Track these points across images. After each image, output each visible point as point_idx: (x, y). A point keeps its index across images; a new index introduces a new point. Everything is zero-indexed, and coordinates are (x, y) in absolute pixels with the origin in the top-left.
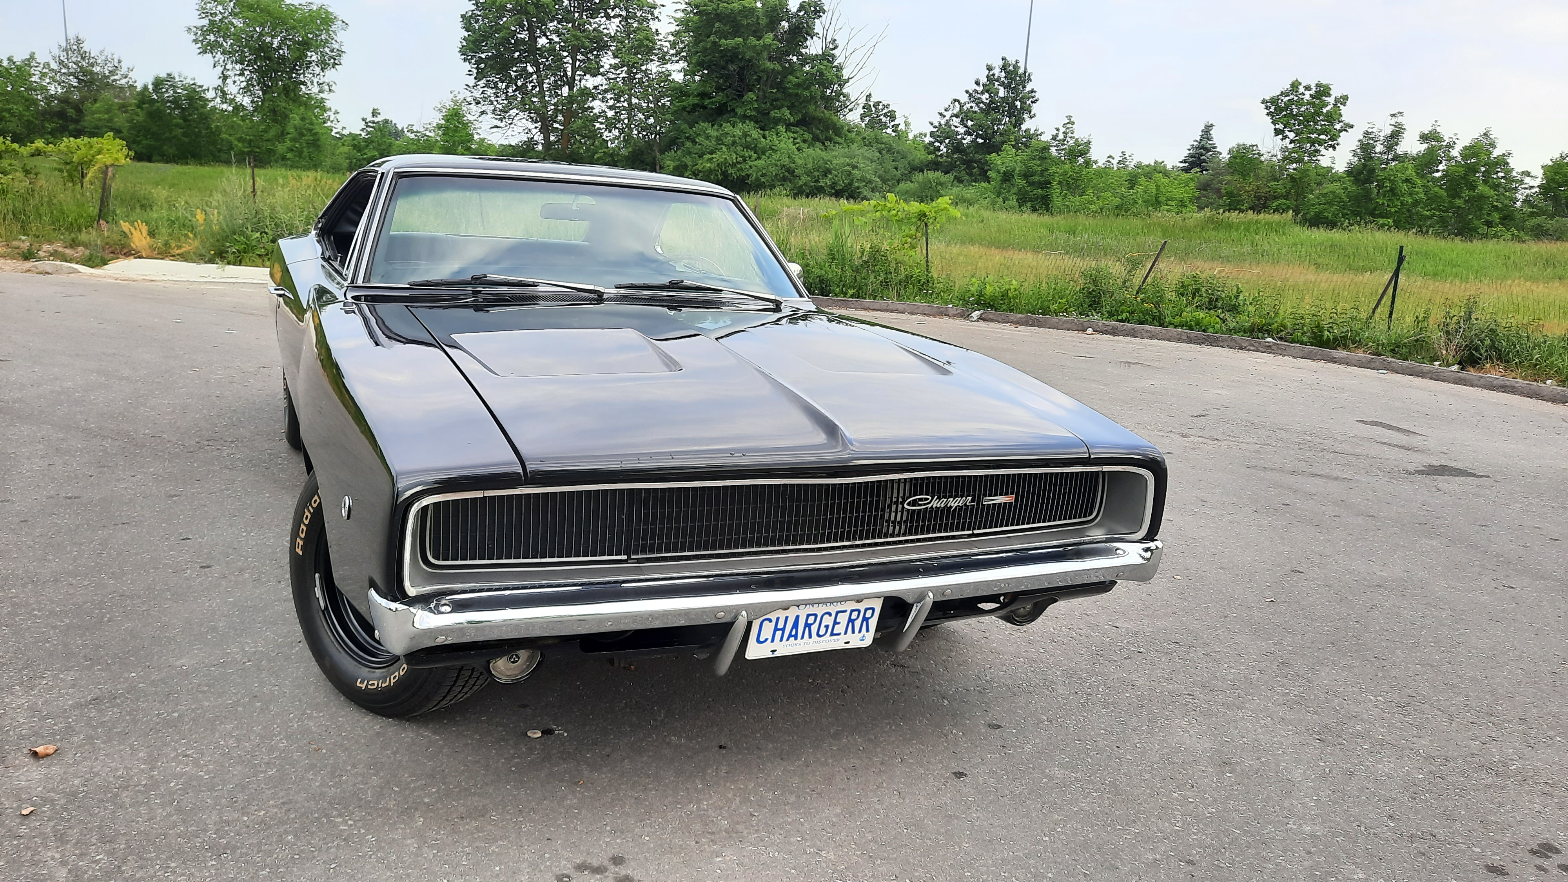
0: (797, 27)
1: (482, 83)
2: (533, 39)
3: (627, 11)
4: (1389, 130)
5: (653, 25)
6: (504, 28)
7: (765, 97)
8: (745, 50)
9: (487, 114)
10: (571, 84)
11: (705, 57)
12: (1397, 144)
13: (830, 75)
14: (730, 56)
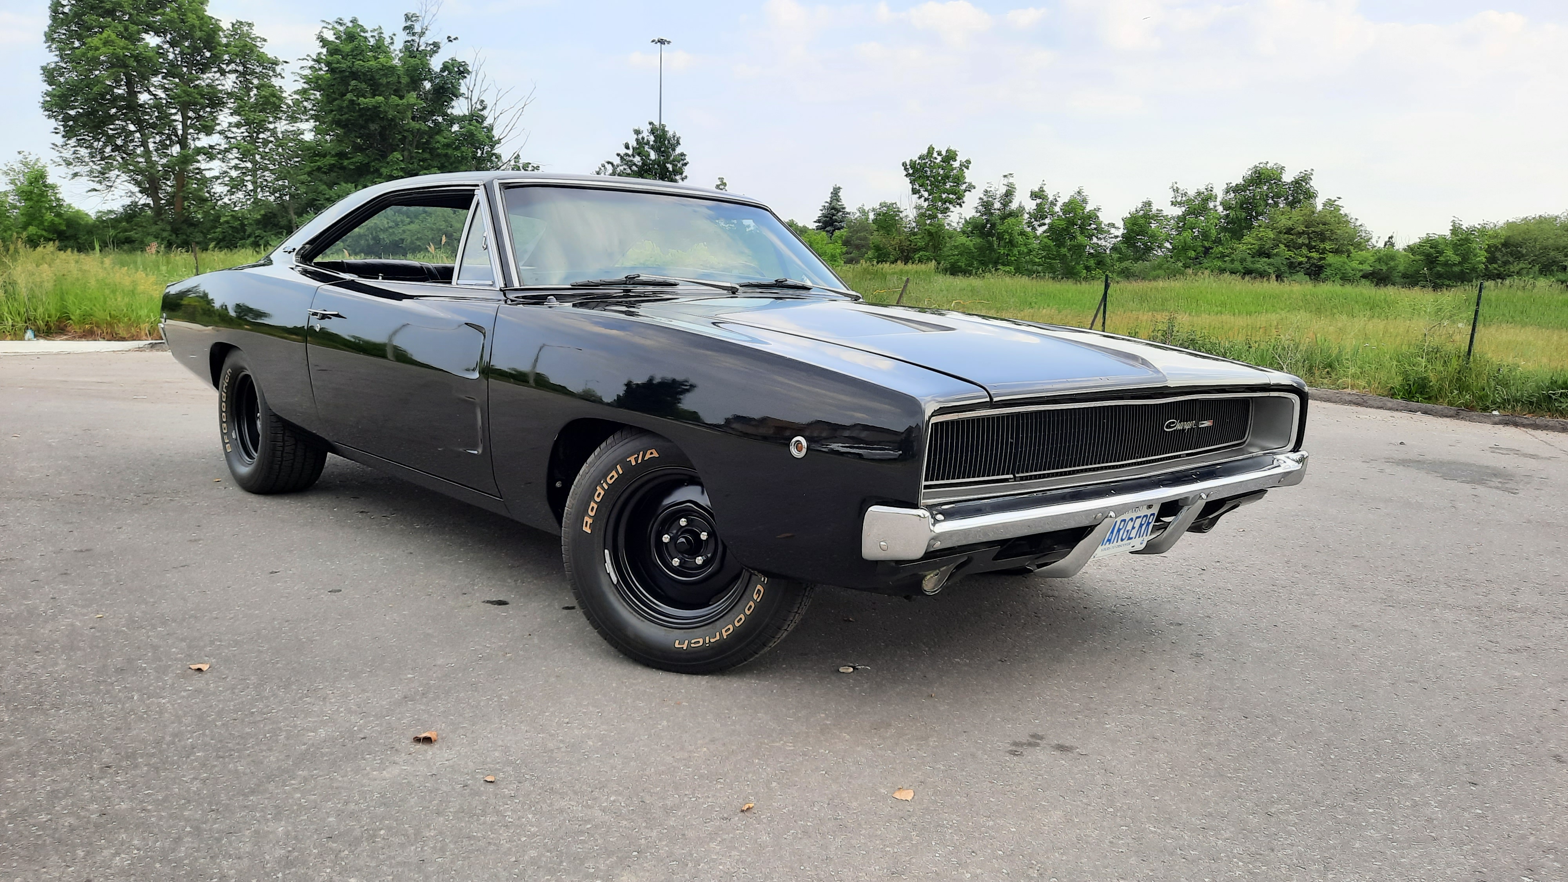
0: (442, 88)
1: (72, 142)
2: (132, 93)
3: (245, 67)
4: (1003, 190)
5: (276, 82)
6: (99, 82)
7: (412, 158)
8: (387, 109)
9: (81, 176)
10: (183, 143)
11: (342, 115)
12: (1011, 202)
13: (481, 136)
14: (370, 115)
